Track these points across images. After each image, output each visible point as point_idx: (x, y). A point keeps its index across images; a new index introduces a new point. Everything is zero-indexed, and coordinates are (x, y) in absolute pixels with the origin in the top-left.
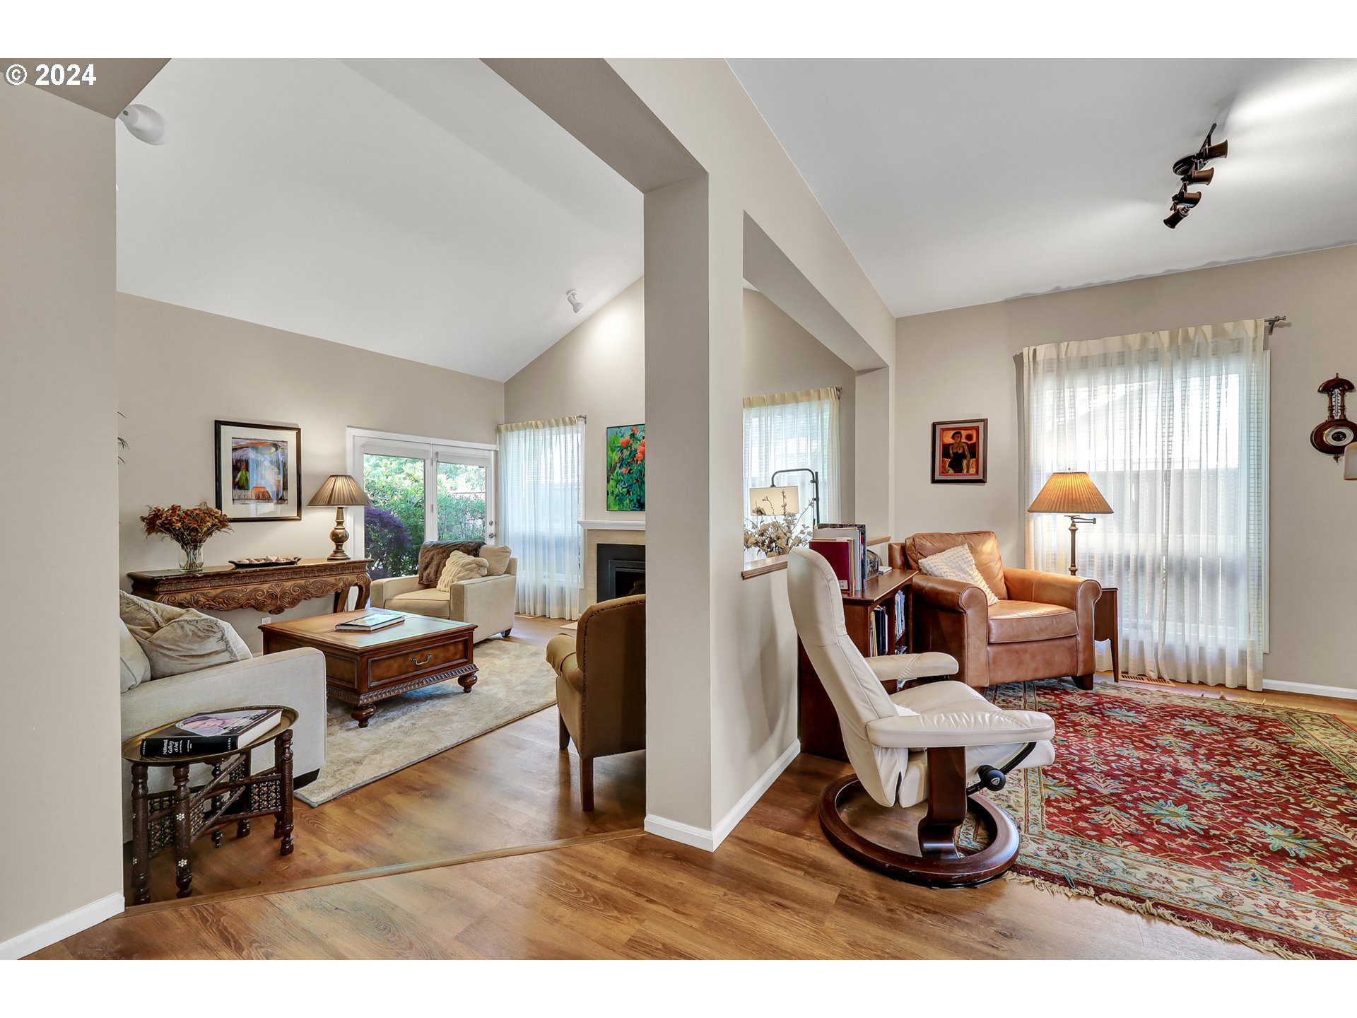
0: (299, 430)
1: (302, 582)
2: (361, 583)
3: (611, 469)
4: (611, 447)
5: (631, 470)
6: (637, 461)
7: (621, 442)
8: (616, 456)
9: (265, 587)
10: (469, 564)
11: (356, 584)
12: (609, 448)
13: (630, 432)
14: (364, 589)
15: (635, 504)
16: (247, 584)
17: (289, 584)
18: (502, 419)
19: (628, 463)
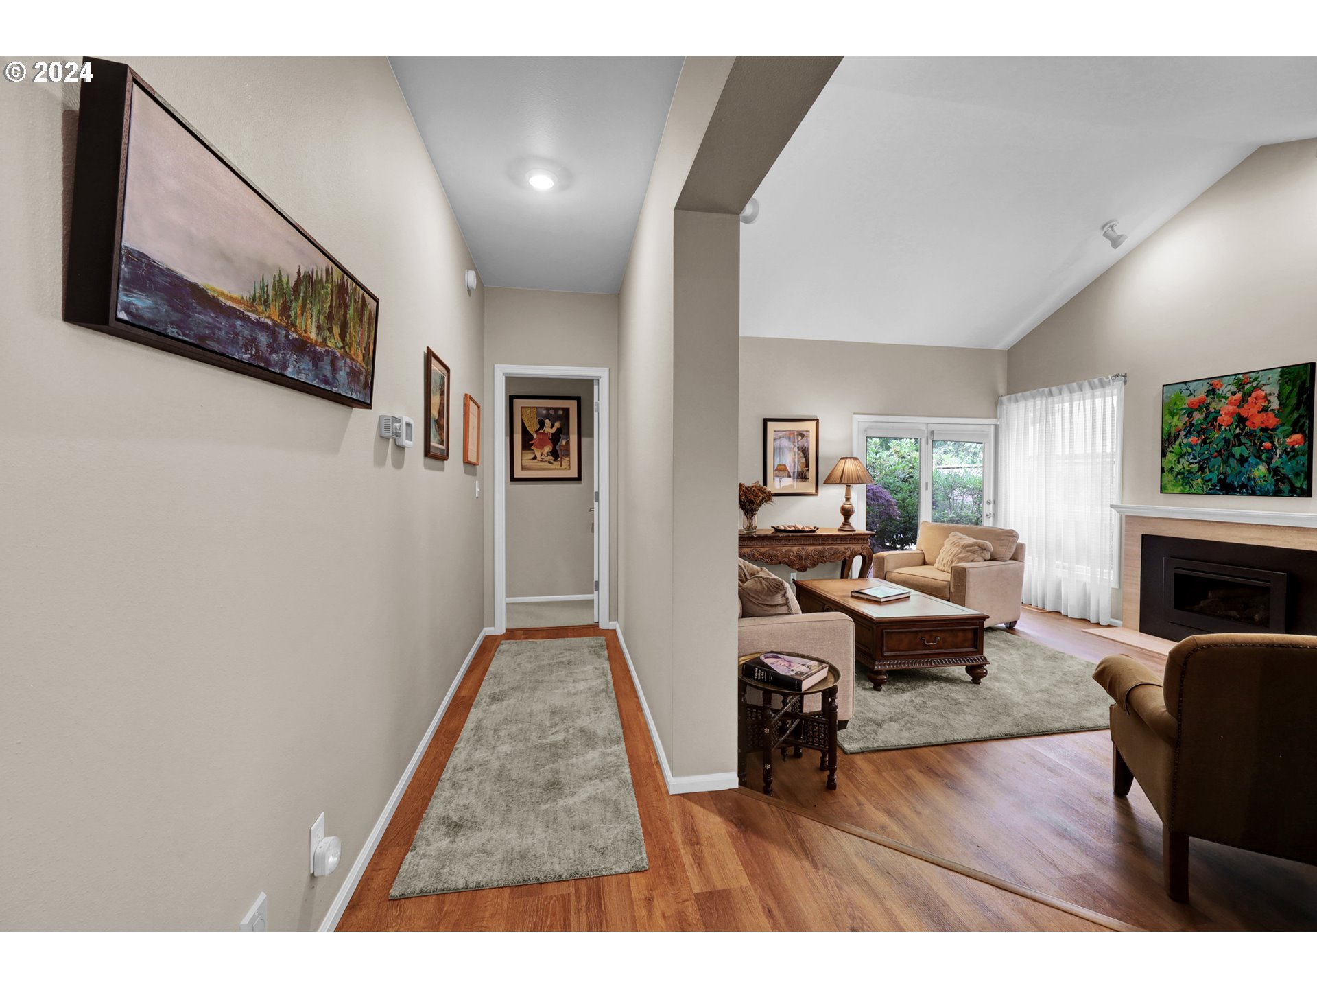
0: (817, 420)
1: (820, 548)
2: (864, 553)
3: (1168, 440)
4: (1168, 409)
5: (1206, 438)
6: (1220, 426)
7: (1187, 402)
8: (1178, 422)
9: (795, 549)
10: (971, 545)
11: (861, 554)
12: (1166, 412)
13: (1207, 387)
14: (867, 559)
15: (1214, 486)
16: (783, 545)
17: (810, 548)
18: (1002, 388)
19: (1202, 429)
